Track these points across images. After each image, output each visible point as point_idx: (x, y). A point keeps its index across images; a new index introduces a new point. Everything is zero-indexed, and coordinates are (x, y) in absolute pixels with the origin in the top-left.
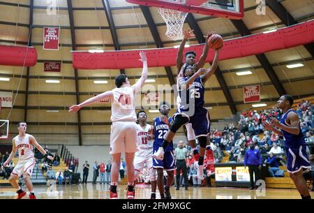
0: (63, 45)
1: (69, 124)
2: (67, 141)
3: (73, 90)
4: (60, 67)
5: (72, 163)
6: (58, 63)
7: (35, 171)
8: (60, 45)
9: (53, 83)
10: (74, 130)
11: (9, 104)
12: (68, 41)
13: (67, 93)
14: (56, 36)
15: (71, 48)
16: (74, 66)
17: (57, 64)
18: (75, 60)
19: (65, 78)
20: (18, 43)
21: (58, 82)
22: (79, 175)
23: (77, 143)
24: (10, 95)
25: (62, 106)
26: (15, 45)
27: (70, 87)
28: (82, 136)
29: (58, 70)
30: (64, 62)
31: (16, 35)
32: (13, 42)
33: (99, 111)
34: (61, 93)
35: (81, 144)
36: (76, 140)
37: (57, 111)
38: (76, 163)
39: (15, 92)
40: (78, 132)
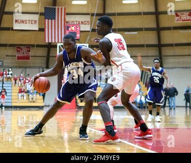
1: (148, 46)
3: (153, 10)
9: (130, 3)
10: (153, 52)
11: (87, 28)
13: (145, 14)
21: (135, 1)
24: (88, 18)
25: (141, 27)
28: (163, 58)
33: (181, 31)
34: (139, 14)
39: (93, 15)
40: (158, 54)
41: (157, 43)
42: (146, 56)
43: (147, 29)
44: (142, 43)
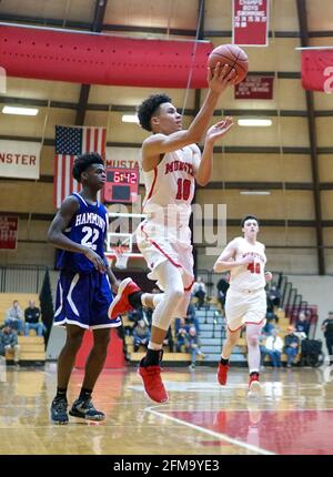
0: (279, 35)
1: (293, 223)
2: (289, 264)
3: (304, 142)
4: (271, 87)
5: (302, 316)
6: (268, 78)
7: (218, 334)
8: (270, 35)
9: (255, 127)
10: (304, 237)
12: (291, 24)
13: (288, 150)
14: (261, 13)
15: (298, 40)
16: (304, 86)
17: (264, 81)
18: (307, 70)
19: (285, 113)
20: (174, 32)
21: (266, 123)
22: (319, 344)
23: (315, 269)
25: (278, 180)
26: (167, 37)
27: (295, 135)
28: (325, 251)
29: (268, 96)
30: (282, 75)
31: (169, 16)
32: (162, 31)
34: (274, 150)
35: (322, 272)
36: (310, 261)
37: (267, 193)
38: (313, 317)
40: (314, 243)
41: (313, 218)
42: (287, 247)
43: (291, 186)
44: (280, 217)
